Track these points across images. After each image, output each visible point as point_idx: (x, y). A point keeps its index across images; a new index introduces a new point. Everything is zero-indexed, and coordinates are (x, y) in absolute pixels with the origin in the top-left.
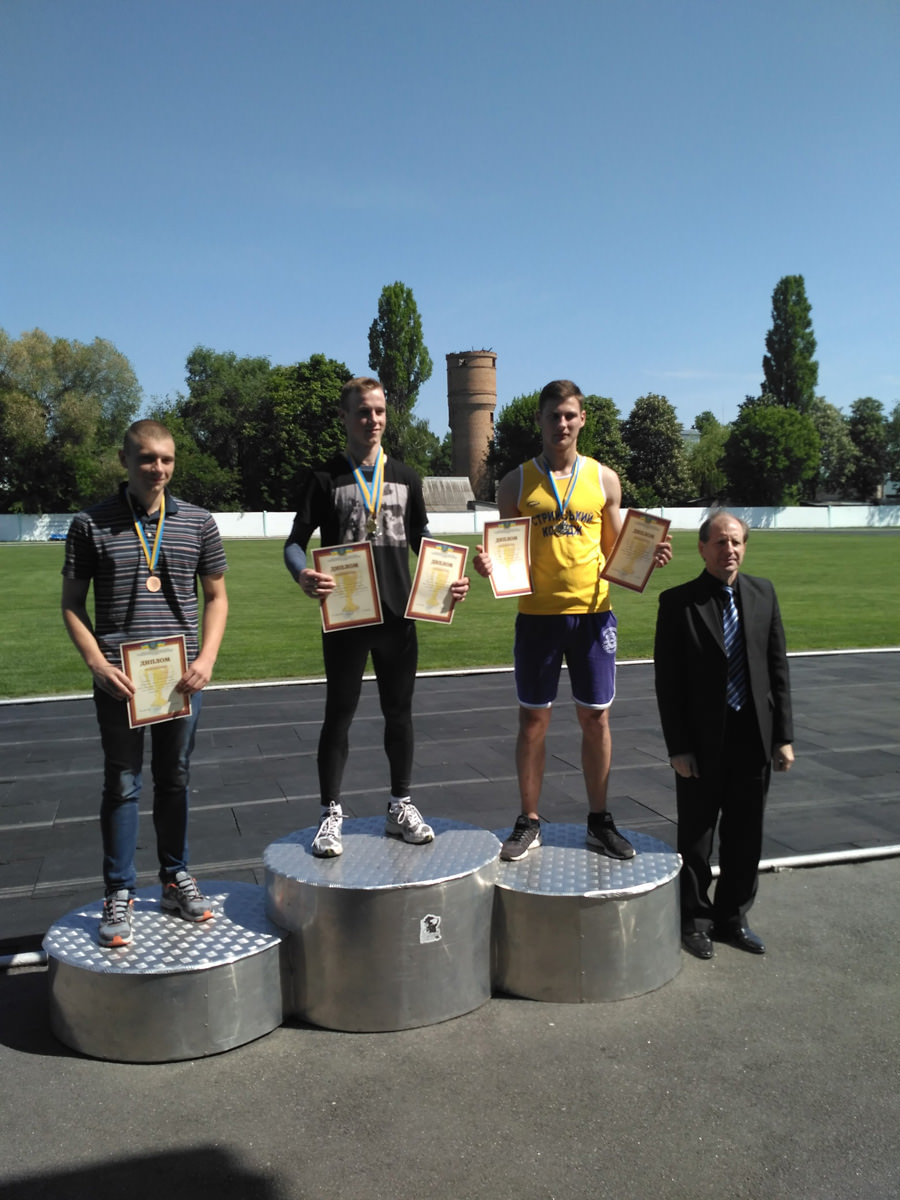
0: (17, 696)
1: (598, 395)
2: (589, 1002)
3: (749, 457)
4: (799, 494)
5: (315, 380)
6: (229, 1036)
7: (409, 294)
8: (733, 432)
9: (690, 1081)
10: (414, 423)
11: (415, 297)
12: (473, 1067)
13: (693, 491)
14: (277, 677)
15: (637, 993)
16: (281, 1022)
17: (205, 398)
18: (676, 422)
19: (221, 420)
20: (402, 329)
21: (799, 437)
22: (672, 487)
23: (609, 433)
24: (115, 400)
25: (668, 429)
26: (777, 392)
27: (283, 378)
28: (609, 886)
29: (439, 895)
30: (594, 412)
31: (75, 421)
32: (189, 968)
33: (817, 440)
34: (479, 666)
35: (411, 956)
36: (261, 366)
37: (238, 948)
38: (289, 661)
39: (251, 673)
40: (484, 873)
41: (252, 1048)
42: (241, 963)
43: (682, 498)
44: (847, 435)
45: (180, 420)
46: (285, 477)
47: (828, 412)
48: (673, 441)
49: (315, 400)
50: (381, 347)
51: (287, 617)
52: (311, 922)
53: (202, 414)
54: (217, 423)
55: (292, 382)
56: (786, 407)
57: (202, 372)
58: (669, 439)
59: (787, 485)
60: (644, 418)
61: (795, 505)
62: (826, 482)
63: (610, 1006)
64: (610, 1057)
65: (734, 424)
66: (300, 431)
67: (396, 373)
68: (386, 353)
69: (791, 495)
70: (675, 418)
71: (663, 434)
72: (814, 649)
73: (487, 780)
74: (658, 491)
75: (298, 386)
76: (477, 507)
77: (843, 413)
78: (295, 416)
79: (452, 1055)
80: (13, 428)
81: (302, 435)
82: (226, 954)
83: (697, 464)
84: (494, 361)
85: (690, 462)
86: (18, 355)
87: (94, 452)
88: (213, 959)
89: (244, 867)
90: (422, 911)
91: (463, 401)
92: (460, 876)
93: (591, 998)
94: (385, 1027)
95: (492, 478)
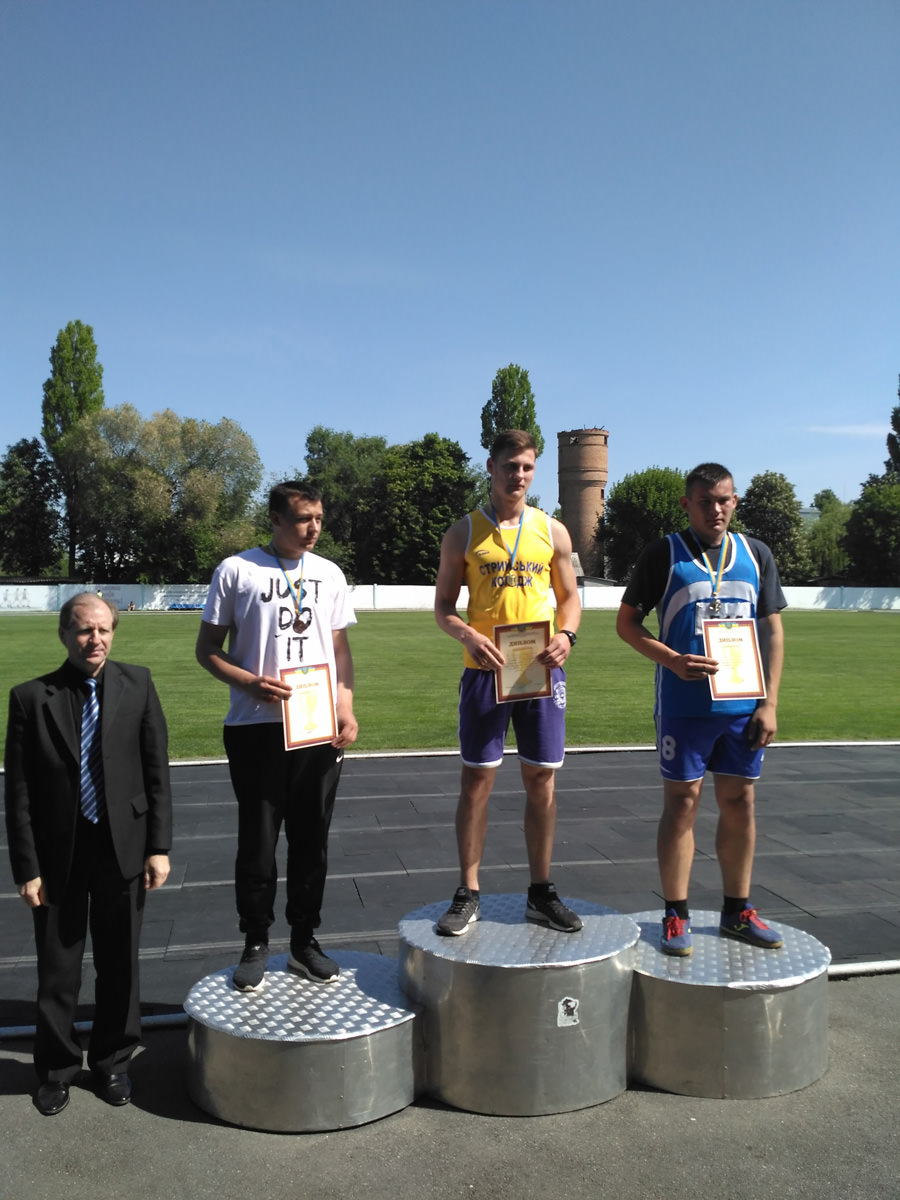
2: (732, 1099)
3: (873, 536)
5: (429, 459)
6: (363, 1110)
7: (524, 377)
8: (855, 512)
9: (844, 1187)
11: (530, 379)
12: (614, 1159)
13: (812, 570)
14: (392, 748)
15: (783, 1092)
16: (412, 1101)
17: (321, 476)
18: (794, 499)
19: (337, 497)
20: (515, 408)
22: (789, 565)
24: (237, 477)
25: (786, 507)
27: (397, 456)
28: (754, 978)
29: (577, 977)
31: (198, 497)
32: (327, 1037)
34: (594, 744)
35: (548, 1041)
36: (377, 445)
37: (374, 1020)
38: (403, 732)
40: (621, 958)
41: (386, 1125)
42: (378, 1035)
43: (800, 577)
46: (396, 552)
48: (791, 520)
49: (427, 477)
50: (494, 425)
51: (399, 689)
52: (446, 997)
54: (333, 499)
55: (406, 460)
57: (321, 450)
58: (787, 518)
60: (761, 496)
63: (754, 1104)
64: (757, 1157)
65: (856, 503)
66: (411, 507)
70: (794, 496)
71: (781, 512)
73: (611, 862)
75: (412, 464)
76: (586, 583)
78: (407, 493)
79: (590, 1144)
80: (141, 502)
81: (414, 511)
82: (362, 1026)
83: (817, 543)
84: (606, 439)
85: (810, 540)
86: (150, 434)
87: (215, 526)
88: (350, 1030)
89: (368, 939)
90: (559, 992)
91: (573, 478)
92: (600, 958)
93: (733, 1095)
94: (520, 1112)
95: (602, 554)
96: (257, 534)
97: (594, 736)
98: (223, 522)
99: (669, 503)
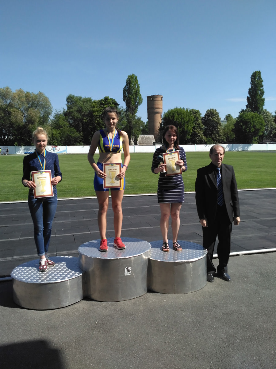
1: (194, 109)
3: (242, 128)
4: (258, 140)
5: (106, 104)
6: (66, 302)
7: (136, 78)
8: (237, 121)
9: (206, 318)
10: (137, 118)
11: (138, 79)
12: (140, 313)
13: (224, 139)
15: (192, 291)
16: (82, 299)
17: (72, 110)
20: (134, 88)
21: (258, 122)
22: (217, 138)
23: (198, 121)
24: (45, 111)
25: (216, 119)
26: (251, 107)
27: (96, 104)
28: (184, 259)
29: (131, 261)
30: (193, 114)
31: (32, 117)
32: (54, 282)
33: (264, 123)
35: (122, 279)
36: (89, 100)
37: (69, 276)
39: (83, 194)
40: (146, 254)
41: (73, 306)
42: (70, 280)
43: (220, 141)
44: (273, 121)
45: (64, 117)
47: (268, 114)
48: (218, 123)
50: (127, 94)
52: (92, 269)
53: (71, 115)
54: (76, 118)
55: (98, 105)
56: (254, 112)
57: (71, 102)
59: (254, 137)
60: (209, 116)
61: (256, 143)
62: (266, 136)
63: (183, 295)
64: (182, 310)
65: (237, 118)
66: (101, 120)
67: (131, 102)
68: (128, 96)
69: (255, 140)
70: (219, 116)
71: (215, 121)
72: (258, 188)
73: (152, 227)
74: (213, 139)
75: (101, 106)
76: (156, 144)
77: (272, 114)
78: (99, 116)
79: (134, 309)
80: (14, 120)
82: (65, 278)
83: (225, 130)
84: (162, 98)
85: (223, 130)
86: (15, 97)
88: (61, 279)
90: (125, 265)
91: (152, 111)
92: (137, 255)
93: (178, 293)
94: (114, 300)
95: (161, 135)
96: (51, 130)
99: (181, 119)
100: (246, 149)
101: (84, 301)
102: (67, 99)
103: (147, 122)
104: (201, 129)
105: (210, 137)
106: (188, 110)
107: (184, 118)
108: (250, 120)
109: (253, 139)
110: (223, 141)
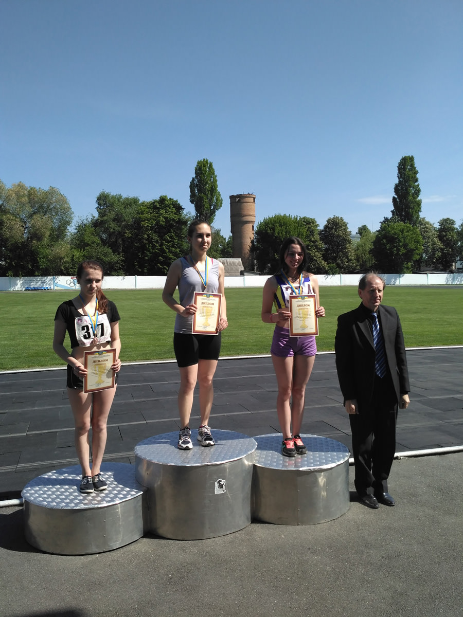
0: (8, 370)
1: (307, 217)
2: (302, 525)
3: (386, 248)
4: (412, 268)
5: (162, 209)
6: (117, 541)
7: (211, 165)
8: (377, 235)
9: (354, 565)
11: (214, 167)
12: (242, 558)
13: (357, 266)
15: (327, 520)
16: (143, 535)
17: (105, 218)
18: (348, 230)
19: (114, 229)
20: (207, 183)
21: (412, 238)
22: (346, 263)
23: (313, 236)
24: (60, 219)
25: (344, 234)
26: (400, 215)
27: (146, 207)
28: (312, 465)
29: (225, 469)
30: (306, 225)
31: (38, 229)
32: (96, 506)
33: (421, 240)
34: (246, 354)
35: (210, 501)
36: (135, 201)
37: (121, 496)
38: (148, 351)
40: (248, 458)
41: (128, 548)
42: (123, 503)
43: (351, 269)
44: (437, 237)
45: (93, 229)
46: (146, 258)
47: (427, 225)
48: (346, 240)
49: (161, 218)
50: (196, 192)
51: (147, 329)
52: (159, 483)
53: (104, 226)
54: (112, 230)
55: (150, 210)
56: (405, 223)
57: (104, 204)
58: (344, 239)
59: (406, 263)
60: (331, 229)
61: (410, 273)
62: (426, 262)
63: (313, 527)
64: (313, 553)
65: (377, 231)
66: (154, 235)
67: (204, 205)
68: (199, 195)
69: (408, 268)
70: (347, 228)
71: (341, 237)
72: (419, 346)
73: (250, 412)
74: (338, 266)
75: (153, 211)
76: (245, 274)
77: (434, 226)
78: (152, 227)
79: (231, 551)
80: (7, 233)
81: (155, 237)
82: (115, 499)
83: (359, 252)
84: (254, 199)
85: (356, 251)
86: (11, 195)
87: (48, 245)
88: (108, 502)
89: (124, 456)
90: (215, 477)
91: (238, 220)
92: (236, 459)
93: (303, 523)
94: (196, 538)
95: (253, 259)
96: (71, 250)
97: (246, 351)
98: (53, 243)
99: (286, 232)
100: (392, 283)
101: (145, 540)
102: (97, 200)
103: (230, 238)
104: (319, 249)
105: (333, 264)
106: (297, 218)
107: (290, 232)
108: (399, 235)
109: (404, 267)
110: (356, 270)
